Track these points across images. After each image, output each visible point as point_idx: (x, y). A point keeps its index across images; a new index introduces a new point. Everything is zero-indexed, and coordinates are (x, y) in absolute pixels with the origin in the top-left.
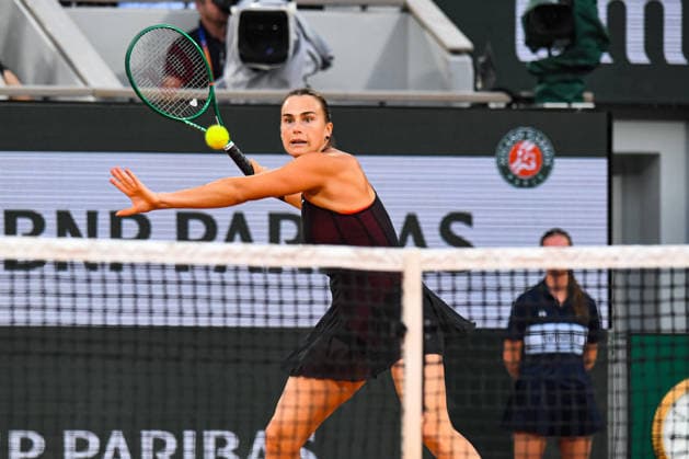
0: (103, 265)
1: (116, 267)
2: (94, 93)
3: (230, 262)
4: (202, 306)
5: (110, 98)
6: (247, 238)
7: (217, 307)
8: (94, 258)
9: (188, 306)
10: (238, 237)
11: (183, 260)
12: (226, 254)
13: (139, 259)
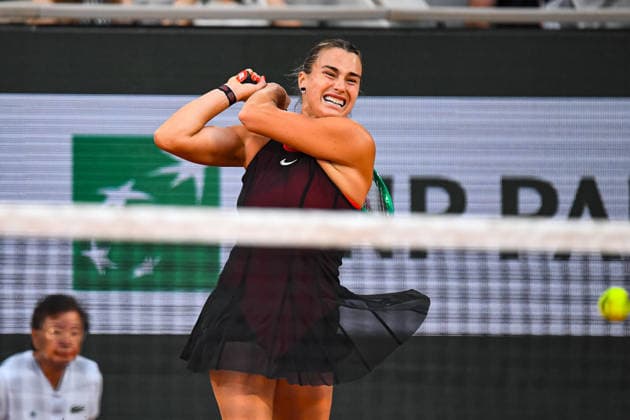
0: (400, 252)
1: (418, 254)
2: (388, 15)
3: (577, 246)
4: (536, 309)
5: (409, 21)
6: (599, 213)
7: (556, 309)
8: (388, 241)
9: (516, 308)
10: (586, 210)
11: (511, 244)
12: (569, 236)
13: (449, 243)
